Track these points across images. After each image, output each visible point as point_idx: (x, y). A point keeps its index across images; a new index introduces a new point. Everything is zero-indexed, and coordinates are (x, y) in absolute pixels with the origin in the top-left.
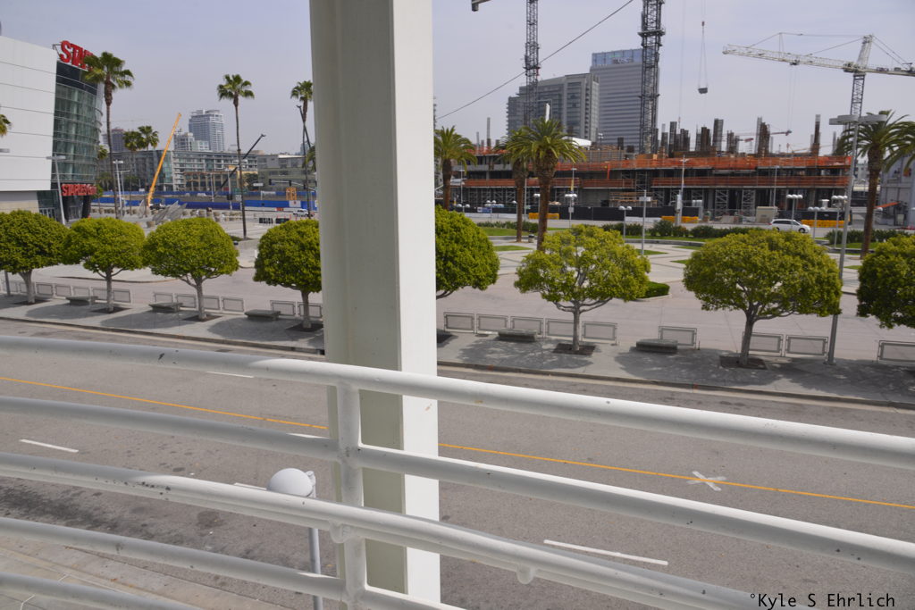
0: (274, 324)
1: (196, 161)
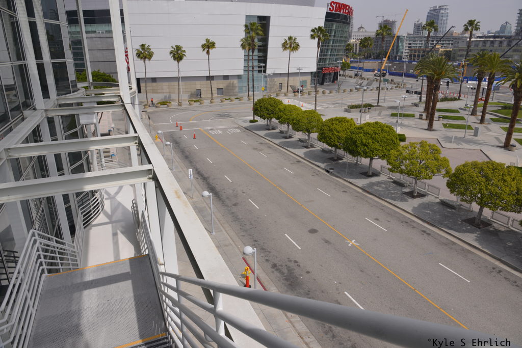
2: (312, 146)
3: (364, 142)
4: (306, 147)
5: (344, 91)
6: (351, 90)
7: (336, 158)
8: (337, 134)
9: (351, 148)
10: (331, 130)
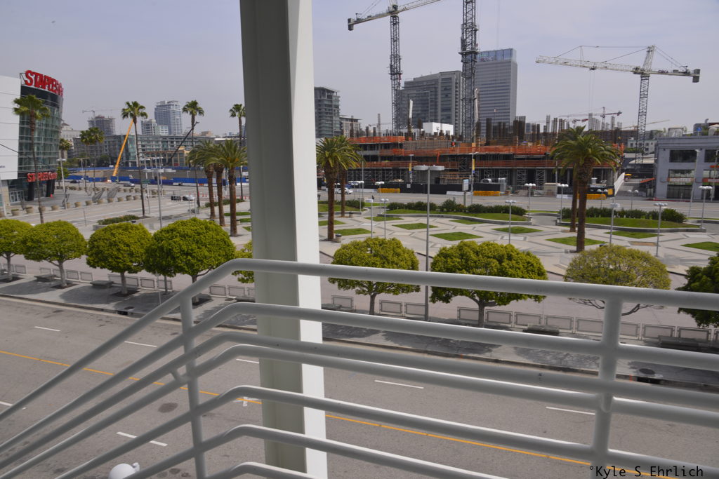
0: (106, 291)
1: (154, 143)
2: (69, 284)
3: (186, 250)
4: (60, 287)
5: (76, 205)
6: (88, 203)
7: (126, 293)
8: (126, 248)
9: (164, 262)
10: (114, 244)
